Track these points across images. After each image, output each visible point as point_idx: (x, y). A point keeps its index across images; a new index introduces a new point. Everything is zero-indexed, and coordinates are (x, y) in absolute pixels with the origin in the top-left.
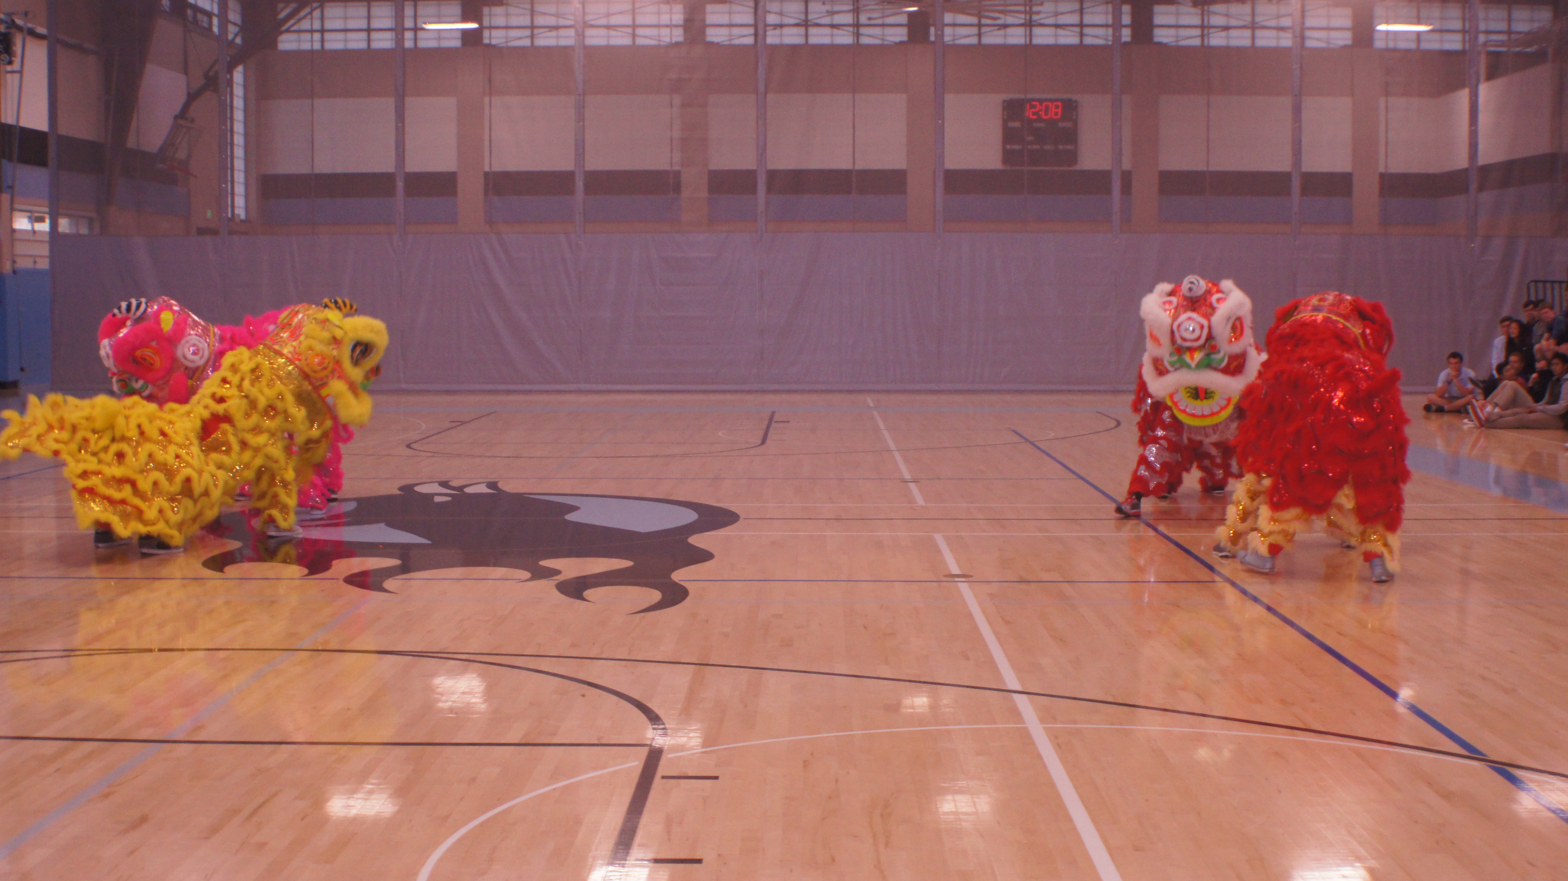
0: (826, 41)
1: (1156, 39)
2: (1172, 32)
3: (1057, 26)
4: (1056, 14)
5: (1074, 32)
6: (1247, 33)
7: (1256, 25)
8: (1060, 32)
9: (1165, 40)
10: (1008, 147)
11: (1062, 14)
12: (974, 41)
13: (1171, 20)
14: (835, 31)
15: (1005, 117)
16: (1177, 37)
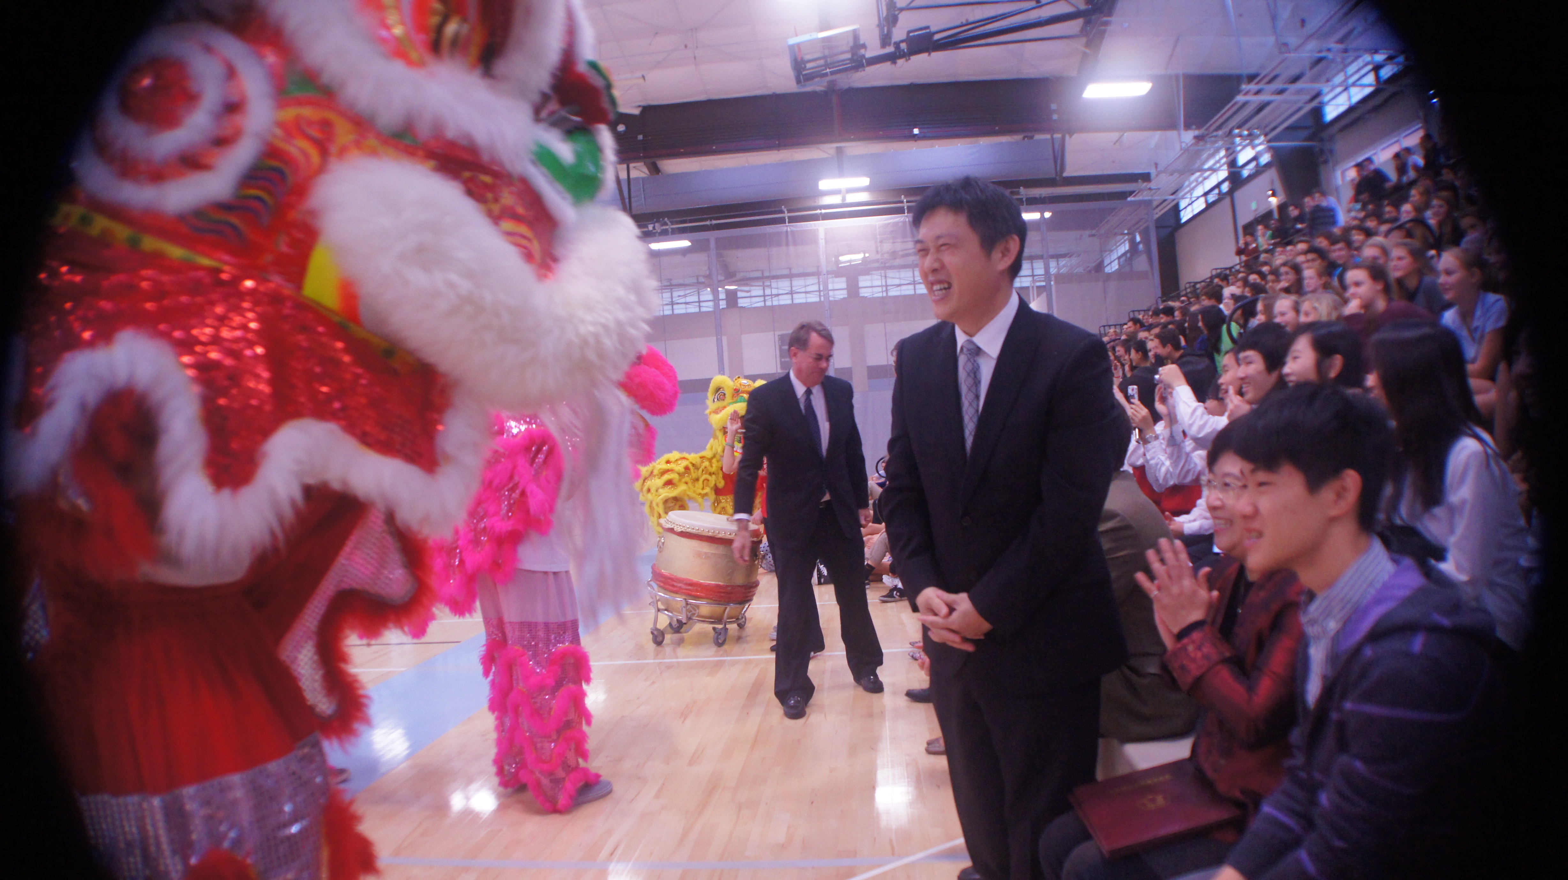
0: (683, 311)
1: (861, 295)
2: (870, 290)
3: (806, 292)
4: (806, 286)
5: (816, 295)
6: (912, 287)
7: (916, 282)
8: (808, 295)
9: (866, 295)
10: (783, 360)
11: (808, 285)
12: (762, 304)
13: (868, 284)
14: (688, 306)
15: (780, 344)
16: (873, 292)
